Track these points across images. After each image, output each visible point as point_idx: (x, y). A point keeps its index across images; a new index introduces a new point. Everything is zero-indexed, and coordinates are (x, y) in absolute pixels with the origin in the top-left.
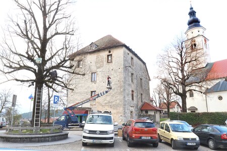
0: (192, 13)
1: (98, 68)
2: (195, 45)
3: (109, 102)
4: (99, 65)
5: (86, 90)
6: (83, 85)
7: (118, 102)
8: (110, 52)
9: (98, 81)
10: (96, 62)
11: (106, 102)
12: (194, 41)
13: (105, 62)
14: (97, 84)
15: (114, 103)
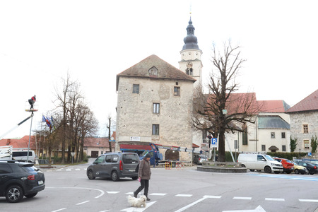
0: (190, 29)
1: (162, 99)
2: (191, 70)
3: (176, 138)
4: (163, 96)
5: (146, 122)
6: (141, 115)
7: (186, 139)
8: (177, 84)
9: (161, 114)
10: (159, 92)
11: (172, 137)
12: (191, 65)
13: (171, 95)
14: (161, 117)
15: (182, 140)
